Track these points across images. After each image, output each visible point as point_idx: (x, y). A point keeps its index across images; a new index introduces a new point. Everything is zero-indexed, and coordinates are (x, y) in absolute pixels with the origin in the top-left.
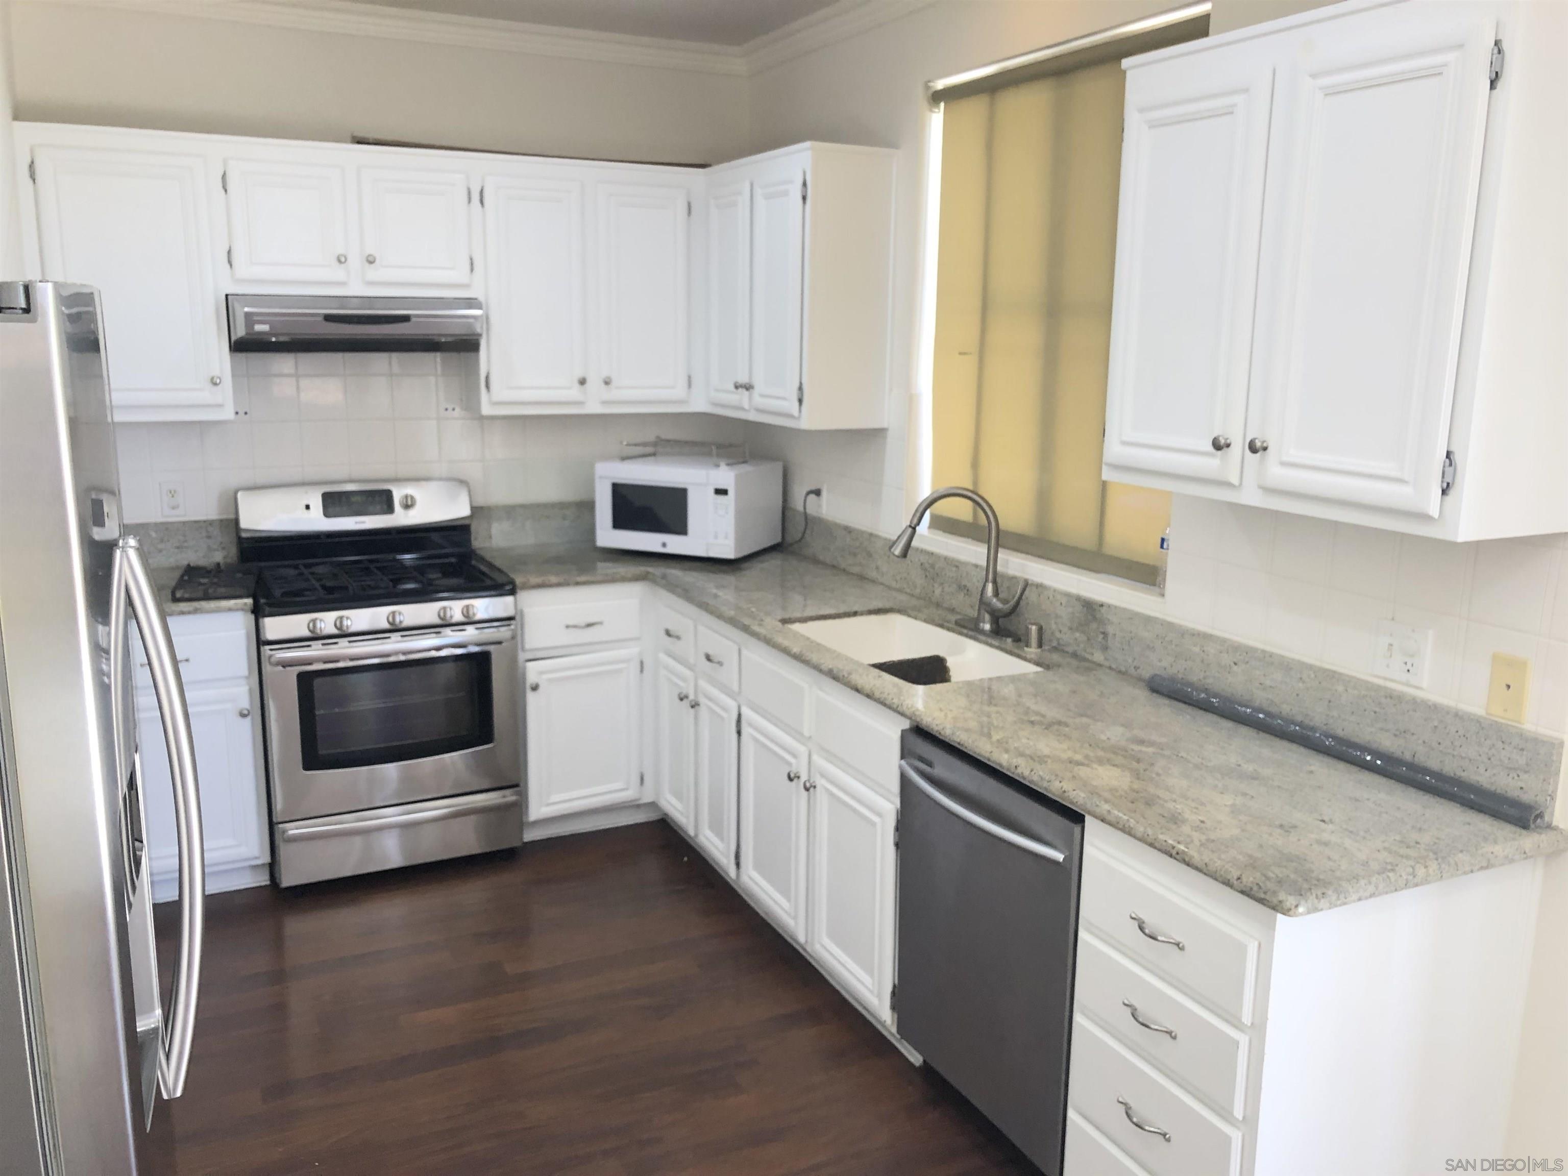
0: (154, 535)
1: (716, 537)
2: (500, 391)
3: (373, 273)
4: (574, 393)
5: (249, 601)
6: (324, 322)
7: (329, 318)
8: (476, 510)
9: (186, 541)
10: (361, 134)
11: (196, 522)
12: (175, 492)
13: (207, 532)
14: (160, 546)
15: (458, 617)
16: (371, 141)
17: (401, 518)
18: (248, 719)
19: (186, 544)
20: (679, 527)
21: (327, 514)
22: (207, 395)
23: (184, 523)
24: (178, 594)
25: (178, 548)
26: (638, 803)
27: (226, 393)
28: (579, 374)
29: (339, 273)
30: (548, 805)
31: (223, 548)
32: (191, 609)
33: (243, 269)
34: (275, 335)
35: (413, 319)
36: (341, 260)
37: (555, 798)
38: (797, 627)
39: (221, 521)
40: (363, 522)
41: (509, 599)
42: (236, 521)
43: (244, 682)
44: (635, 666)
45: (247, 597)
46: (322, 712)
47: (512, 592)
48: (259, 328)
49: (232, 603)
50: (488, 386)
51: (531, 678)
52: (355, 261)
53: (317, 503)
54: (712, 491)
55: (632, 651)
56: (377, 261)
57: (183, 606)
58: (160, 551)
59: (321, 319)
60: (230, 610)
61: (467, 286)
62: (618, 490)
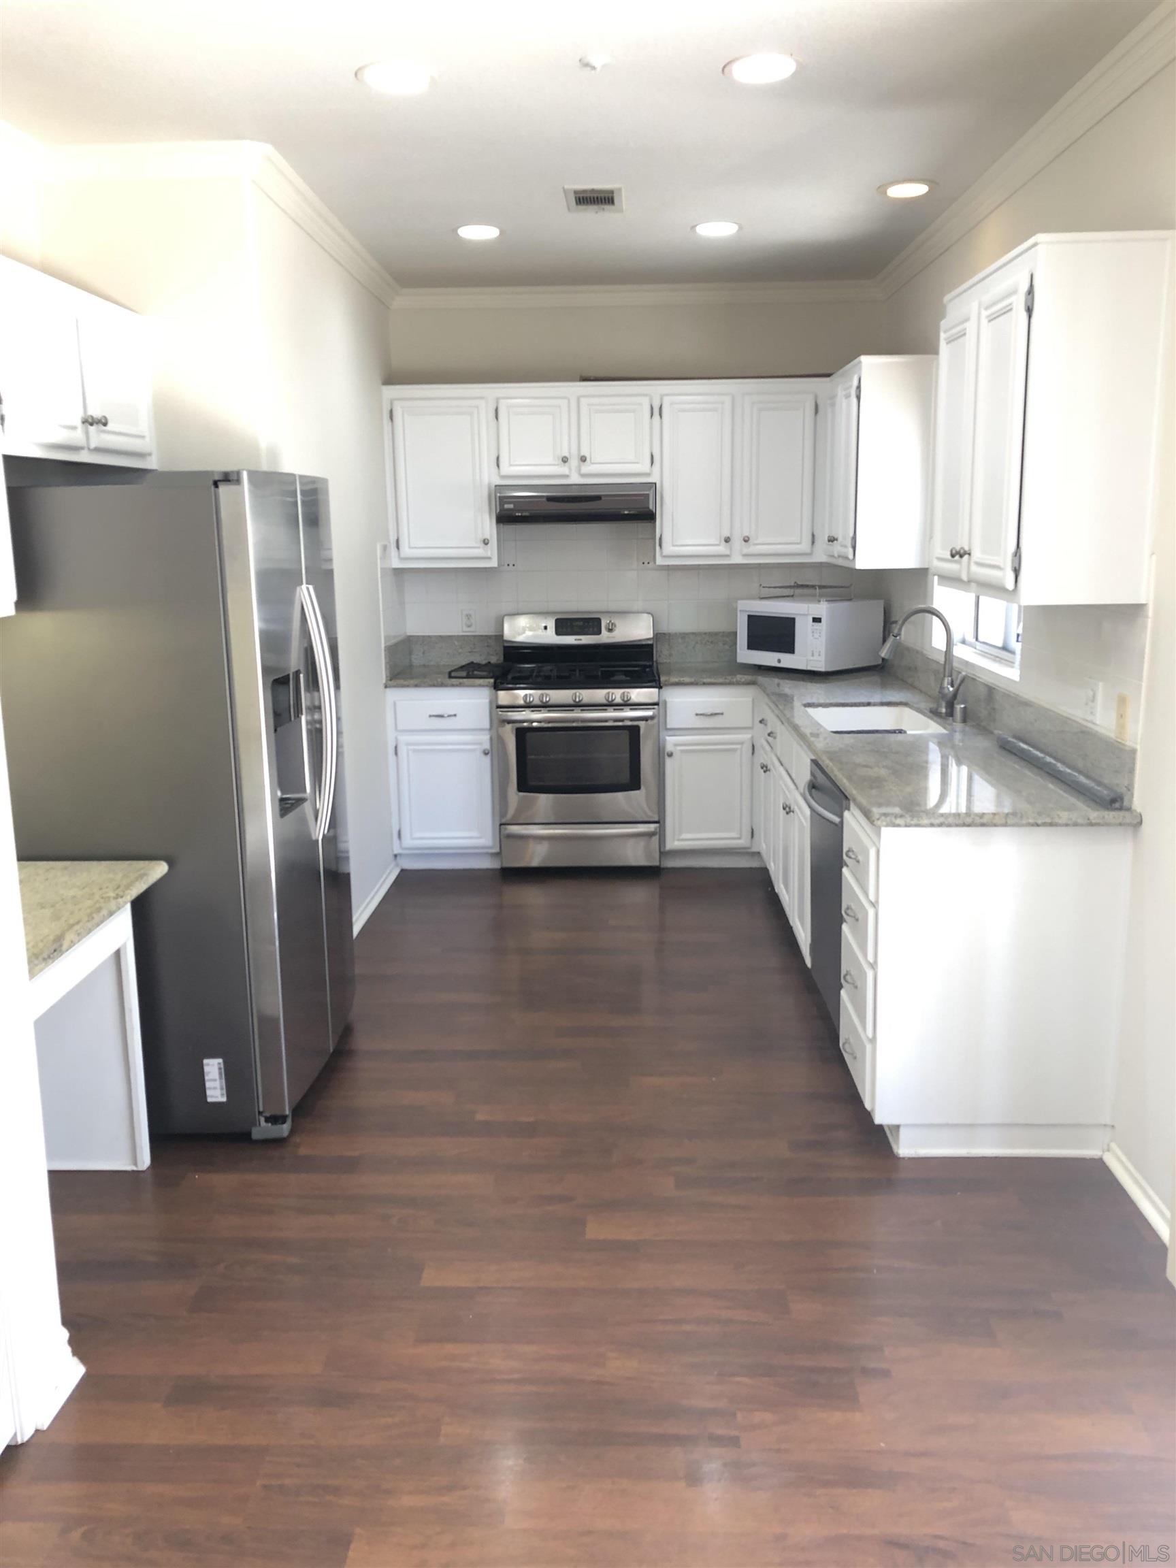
0: (456, 643)
1: (813, 655)
2: (668, 548)
3: (586, 469)
4: (722, 549)
5: (492, 681)
6: (546, 502)
7: (550, 499)
8: (658, 636)
9: (474, 648)
10: (585, 374)
11: (482, 636)
12: (470, 616)
13: (488, 642)
14: (460, 650)
15: (618, 700)
16: (592, 378)
17: (605, 637)
18: (489, 756)
19: (474, 650)
20: (789, 648)
21: (558, 633)
22: (480, 552)
23: (475, 636)
24: (453, 674)
25: (470, 652)
26: (749, 850)
27: (492, 551)
28: (726, 534)
29: (563, 470)
30: (679, 840)
31: (497, 654)
32: (458, 683)
33: (506, 469)
34: (519, 511)
35: (603, 498)
36: (565, 460)
37: (684, 836)
38: (810, 710)
39: (496, 636)
40: (581, 640)
41: (655, 690)
42: (502, 636)
43: (487, 732)
44: (747, 748)
45: (491, 678)
46: (533, 757)
47: (660, 687)
48: (506, 506)
49: (481, 681)
50: (660, 545)
51: (669, 748)
52: (574, 462)
53: (551, 624)
54: (811, 620)
55: (745, 736)
56: (588, 459)
57: (454, 681)
58: (460, 653)
59: (544, 499)
60: (480, 686)
61: (648, 475)
62: (753, 620)
